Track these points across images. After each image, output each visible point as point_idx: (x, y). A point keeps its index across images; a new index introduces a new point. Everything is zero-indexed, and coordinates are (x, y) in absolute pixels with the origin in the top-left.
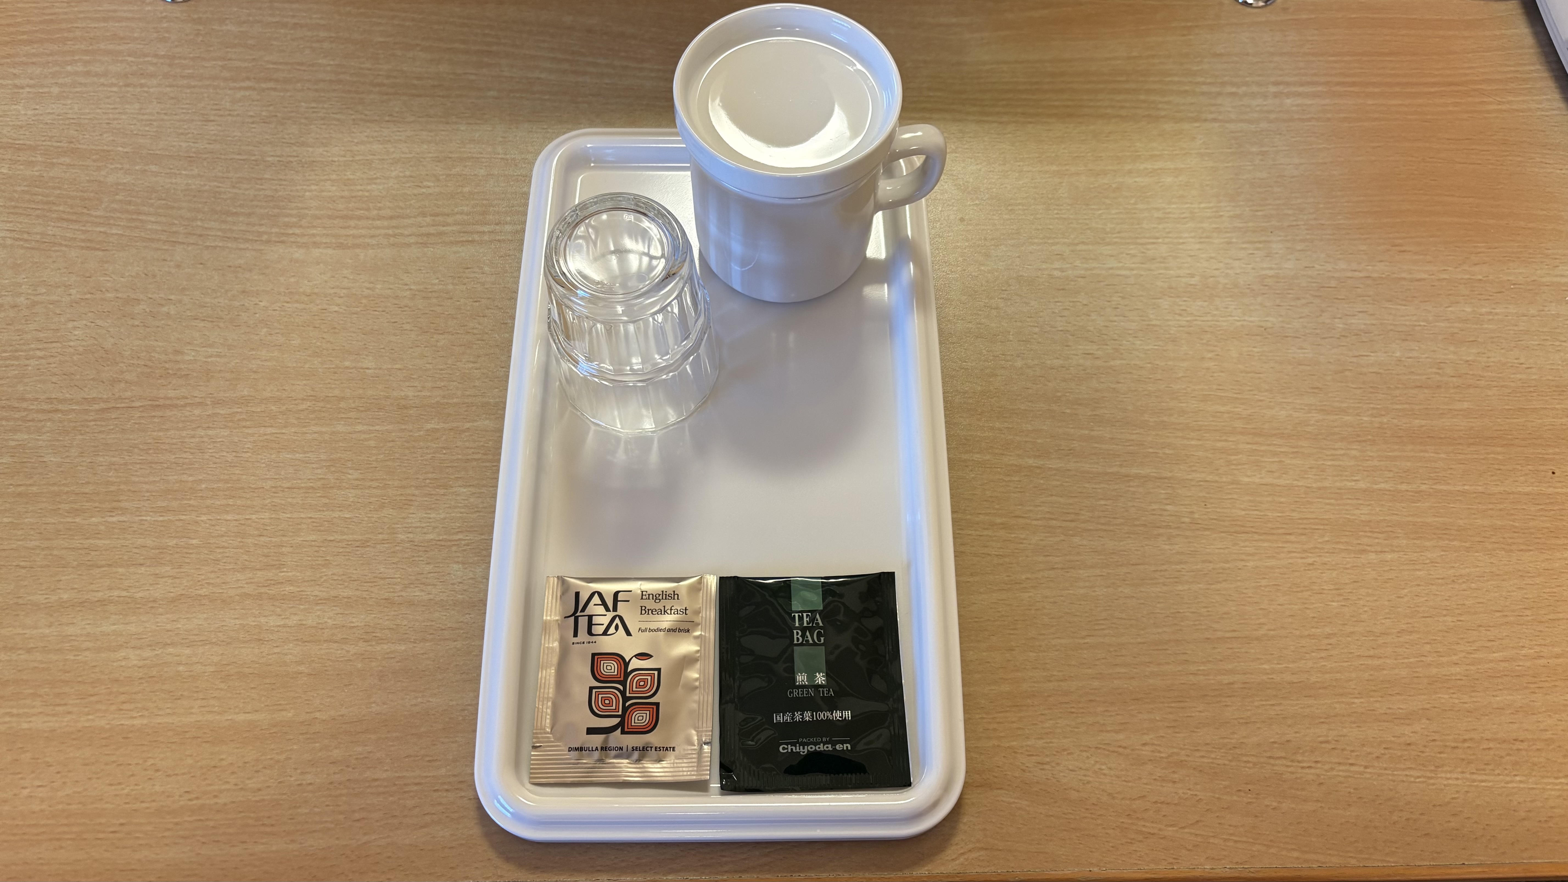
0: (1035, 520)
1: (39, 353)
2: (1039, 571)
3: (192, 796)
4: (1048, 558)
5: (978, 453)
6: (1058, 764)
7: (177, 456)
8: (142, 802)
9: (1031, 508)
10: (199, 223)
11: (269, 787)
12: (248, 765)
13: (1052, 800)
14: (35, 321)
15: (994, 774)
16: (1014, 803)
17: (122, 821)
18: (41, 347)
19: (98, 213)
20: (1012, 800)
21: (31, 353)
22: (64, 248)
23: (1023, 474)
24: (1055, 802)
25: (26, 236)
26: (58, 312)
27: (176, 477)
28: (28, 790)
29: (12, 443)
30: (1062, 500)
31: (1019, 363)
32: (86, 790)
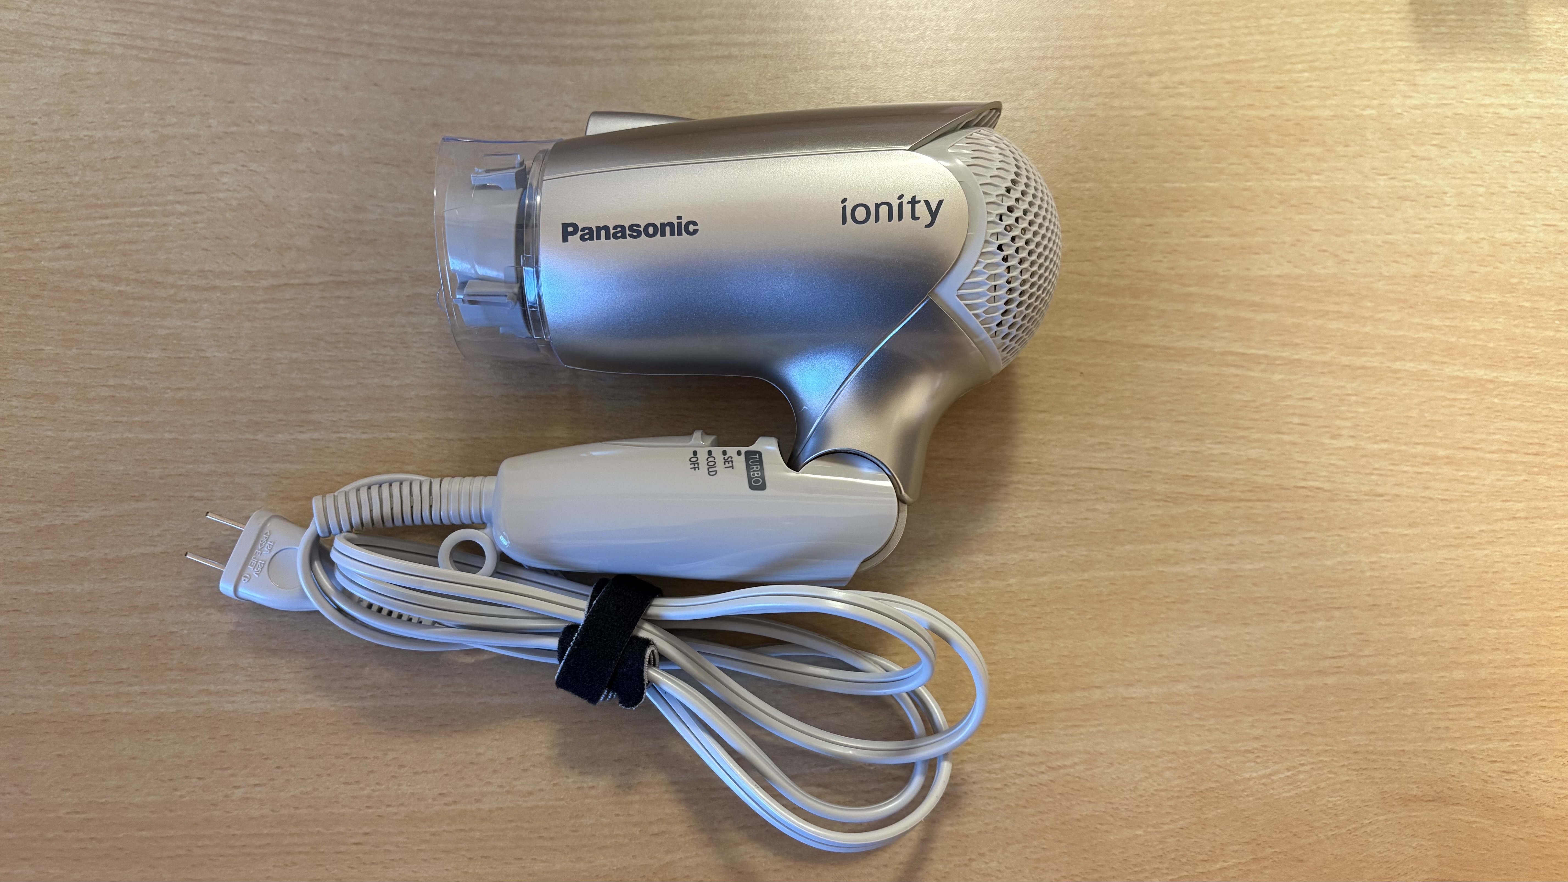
0: (1489, 452)
1: (179, 208)
2: (1497, 520)
3: (449, 799)
4: (1507, 504)
5: (1411, 361)
6: (1528, 773)
7: (375, 352)
8: (388, 806)
9: (1484, 436)
10: (366, 27)
11: (541, 790)
12: (513, 762)
13: (1521, 820)
14: (169, 163)
15: (1449, 785)
16: (1475, 822)
17: (366, 829)
18: (180, 199)
19: (230, 11)
20: (1474, 819)
21: (169, 207)
22: (193, 61)
23: (1471, 390)
24: (1525, 822)
25: (139, 42)
26: (197, 150)
27: (376, 380)
28: (242, 790)
29: (164, 332)
30: (1524, 426)
31: (1461, 237)
32: (315, 789)
